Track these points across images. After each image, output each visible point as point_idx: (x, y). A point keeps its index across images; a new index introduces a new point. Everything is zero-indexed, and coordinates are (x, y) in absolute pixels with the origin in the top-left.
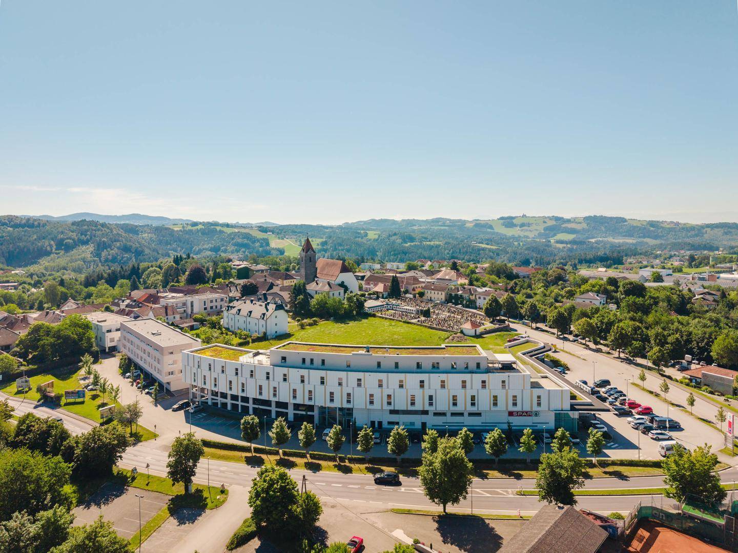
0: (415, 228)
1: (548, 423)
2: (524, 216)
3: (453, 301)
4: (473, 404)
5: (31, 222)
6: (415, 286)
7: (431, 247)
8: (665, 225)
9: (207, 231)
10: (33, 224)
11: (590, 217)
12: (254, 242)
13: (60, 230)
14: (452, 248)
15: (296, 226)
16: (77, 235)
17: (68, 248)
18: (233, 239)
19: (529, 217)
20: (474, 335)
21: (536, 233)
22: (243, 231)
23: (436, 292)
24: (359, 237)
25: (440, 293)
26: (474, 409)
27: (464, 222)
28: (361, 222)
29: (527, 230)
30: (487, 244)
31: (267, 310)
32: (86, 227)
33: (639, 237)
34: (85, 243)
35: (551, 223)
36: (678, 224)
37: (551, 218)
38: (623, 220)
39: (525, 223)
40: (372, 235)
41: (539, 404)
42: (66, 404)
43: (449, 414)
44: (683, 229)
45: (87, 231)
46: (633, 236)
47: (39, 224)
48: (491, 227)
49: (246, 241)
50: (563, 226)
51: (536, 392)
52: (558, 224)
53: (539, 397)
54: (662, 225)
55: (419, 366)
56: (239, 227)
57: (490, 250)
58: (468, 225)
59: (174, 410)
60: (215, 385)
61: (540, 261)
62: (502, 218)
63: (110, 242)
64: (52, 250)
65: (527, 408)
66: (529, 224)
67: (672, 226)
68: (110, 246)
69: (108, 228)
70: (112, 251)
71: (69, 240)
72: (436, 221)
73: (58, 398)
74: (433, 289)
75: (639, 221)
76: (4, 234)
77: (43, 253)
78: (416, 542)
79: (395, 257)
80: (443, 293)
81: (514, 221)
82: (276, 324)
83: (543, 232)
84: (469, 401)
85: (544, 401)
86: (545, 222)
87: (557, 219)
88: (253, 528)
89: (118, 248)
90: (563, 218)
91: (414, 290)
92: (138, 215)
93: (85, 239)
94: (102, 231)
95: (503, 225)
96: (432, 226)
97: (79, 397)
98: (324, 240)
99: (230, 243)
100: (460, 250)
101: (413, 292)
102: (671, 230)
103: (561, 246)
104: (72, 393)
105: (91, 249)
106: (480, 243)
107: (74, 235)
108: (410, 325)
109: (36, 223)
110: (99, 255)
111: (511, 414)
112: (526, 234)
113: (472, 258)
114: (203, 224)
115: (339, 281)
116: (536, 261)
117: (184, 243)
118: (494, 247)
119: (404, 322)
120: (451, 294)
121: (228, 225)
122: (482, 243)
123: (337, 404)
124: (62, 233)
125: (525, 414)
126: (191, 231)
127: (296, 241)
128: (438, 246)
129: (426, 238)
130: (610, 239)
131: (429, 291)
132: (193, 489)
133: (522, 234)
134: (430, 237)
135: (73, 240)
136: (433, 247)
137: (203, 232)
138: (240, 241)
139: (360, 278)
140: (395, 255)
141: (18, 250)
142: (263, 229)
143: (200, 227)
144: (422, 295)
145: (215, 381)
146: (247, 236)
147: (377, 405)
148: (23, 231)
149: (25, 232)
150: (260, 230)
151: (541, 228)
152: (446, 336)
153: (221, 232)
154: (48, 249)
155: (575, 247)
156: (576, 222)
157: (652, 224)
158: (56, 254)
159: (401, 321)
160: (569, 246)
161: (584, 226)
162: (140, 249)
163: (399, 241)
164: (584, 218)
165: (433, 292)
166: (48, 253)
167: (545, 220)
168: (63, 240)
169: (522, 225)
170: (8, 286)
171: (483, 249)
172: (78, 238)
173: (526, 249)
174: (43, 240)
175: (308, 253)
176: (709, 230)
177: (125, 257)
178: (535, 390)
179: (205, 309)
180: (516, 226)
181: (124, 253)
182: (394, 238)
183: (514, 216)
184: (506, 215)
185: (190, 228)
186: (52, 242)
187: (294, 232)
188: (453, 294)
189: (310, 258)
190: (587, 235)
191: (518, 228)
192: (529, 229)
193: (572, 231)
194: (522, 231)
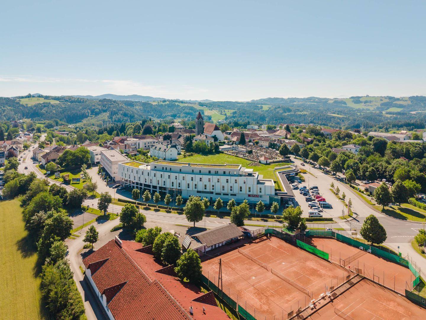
0: (295, 103)
1: (266, 201)
2: (367, 96)
3: (272, 147)
4: (231, 190)
5: (80, 100)
6: (255, 138)
7: (300, 116)
9: (170, 105)
10: (81, 100)
11: (413, 97)
12: (195, 112)
13: (93, 104)
14: (314, 116)
15: (222, 102)
16: (101, 107)
17: (97, 114)
18: (184, 110)
19: (371, 97)
20: (266, 163)
21: (375, 107)
22: (190, 105)
23: (264, 142)
24: (257, 109)
25: (266, 142)
26: (232, 192)
28: (261, 99)
29: (369, 105)
30: (338, 114)
31: (167, 148)
32: (106, 103)
34: (105, 111)
35: (385, 101)
37: (385, 98)
39: (368, 101)
40: (265, 108)
41: (260, 192)
42: (73, 184)
43: (222, 194)
45: (106, 105)
47: (83, 101)
48: (345, 103)
49: (191, 111)
50: (394, 102)
51: (260, 186)
52: (391, 101)
53: (260, 189)
55: (210, 172)
56: (188, 103)
57: (338, 118)
58: (330, 102)
59: (113, 188)
60: (129, 178)
61: (366, 126)
62: (352, 98)
63: (117, 111)
64: (89, 115)
65: (255, 193)
66: (370, 101)
68: (117, 113)
69: (117, 103)
70: (118, 116)
71: (97, 110)
72: (309, 99)
73: (70, 181)
74: (263, 140)
76: (66, 106)
77: (84, 116)
78: (175, 233)
79: (276, 122)
80: (268, 143)
81: (361, 99)
82: (171, 155)
83: (380, 106)
84: (230, 189)
85: (263, 190)
86: (381, 100)
87: (390, 98)
88: (122, 226)
89: (121, 114)
90: (394, 97)
91: (254, 140)
92: (136, 95)
93: (105, 109)
94: (114, 104)
95: (353, 102)
96: (307, 102)
97: (78, 181)
98: (234, 111)
99: (182, 112)
100: (318, 118)
101: (253, 142)
103: (389, 116)
104: (75, 179)
105: (108, 115)
106: (333, 113)
107: (100, 107)
108: (237, 158)
109: (82, 100)
110: (111, 118)
111: (249, 196)
112: (368, 107)
113: (323, 123)
114: (168, 101)
115: (213, 135)
116: (364, 126)
117: (157, 112)
118: (341, 116)
119: (235, 156)
120: (271, 143)
121: (182, 102)
122: (335, 114)
123: (175, 187)
124: (94, 106)
125: (255, 196)
126: (162, 105)
127: (219, 111)
128: (305, 115)
129: (298, 110)
131: (261, 141)
132: (107, 214)
133: (365, 108)
134: (301, 109)
135: (99, 110)
136: (302, 115)
137: (169, 106)
138: (188, 111)
139: (229, 133)
140: (276, 120)
141: (72, 115)
142: (201, 104)
143: (167, 103)
144: (257, 143)
145: (129, 176)
146: (192, 108)
147: (191, 189)
148: (75, 105)
149: (76, 105)
150: (199, 105)
151: (379, 104)
152: (249, 163)
153: (178, 106)
154: (87, 114)
155: (399, 116)
156: (403, 100)
158: (91, 117)
159: (234, 156)
160: (394, 116)
161: (410, 103)
162: (132, 115)
163: (281, 111)
164: (409, 98)
165: (263, 142)
166: (87, 117)
167: (382, 99)
168: (94, 109)
169: (366, 102)
170: (64, 133)
171: (334, 117)
172: (102, 109)
173: (364, 118)
174: (85, 110)
175: (200, 119)
177: (124, 119)
178: (259, 185)
179: (145, 147)
180: (361, 102)
181: (124, 117)
182: (278, 109)
183: (360, 96)
184: (355, 96)
185: (162, 103)
186: (89, 111)
187: (219, 106)
188: (272, 143)
189: (200, 122)
190: (410, 109)
191: (363, 104)
192: (370, 104)
193: (400, 106)
194: (365, 106)
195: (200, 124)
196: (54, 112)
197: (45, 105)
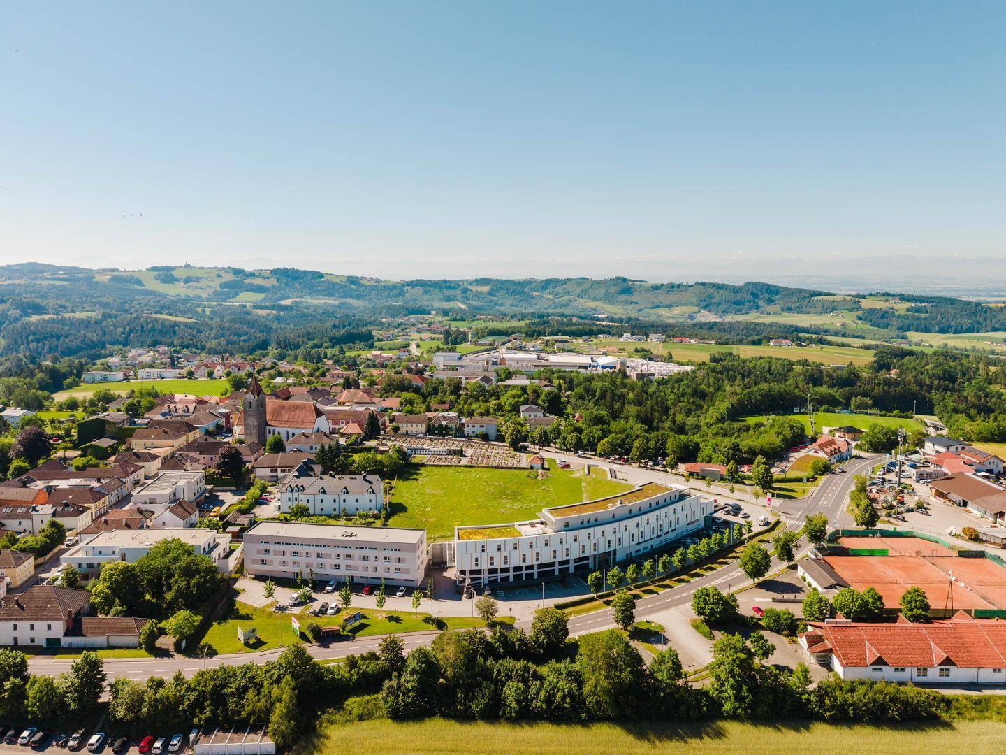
1: (700, 525)
2: (187, 266)
3: (437, 432)
8: (365, 282)
11: (279, 270)
19: (195, 268)
21: (211, 291)
23: (414, 425)
25: (419, 425)
27: (90, 274)
29: (196, 288)
33: (341, 297)
35: (229, 277)
36: (377, 281)
37: (226, 271)
38: (320, 275)
39: (192, 277)
44: (385, 287)
46: (334, 296)
48: (139, 282)
50: (246, 281)
52: (238, 280)
54: (362, 282)
58: (98, 278)
62: (154, 269)
66: (197, 278)
67: (372, 283)
74: (409, 421)
75: (337, 276)
80: (423, 426)
81: (175, 273)
83: (219, 289)
86: (219, 276)
87: (237, 272)
90: (244, 271)
95: (158, 279)
102: (373, 288)
103: (262, 312)
106: (156, 313)
112: (198, 292)
118: (189, 320)
120: (432, 426)
122: (161, 313)
128: (94, 321)
129: (61, 306)
130: (308, 300)
131: (405, 425)
133: (191, 293)
134: (69, 305)
136: (87, 322)
144: (395, 429)
147: (636, 541)
151: (216, 284)
155: (282, 314)
156: (263, 277)
157: (352, 280)
160: (274, 312)
161: (273, 281)
164: (272, 271)
165: (409, 424)
167: (219, 273)
169: (188, 280)
176: (409, 288)
180: (177, 280)
183: (171, 265)
184: (160, 265)
190: (279, 295)
191: (182, 284)
192: (199, 285)
193: (260, 289)
194: (189, 287)
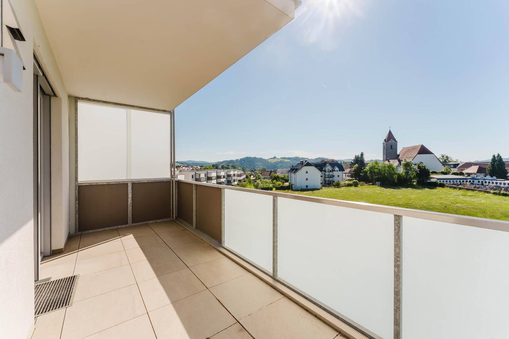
82: (307, 179)
115: (416, 161)
175: (390, 142)
189: (391, 146)
195: (391, 148)
196: (285, 166)
197: (281, 162)
